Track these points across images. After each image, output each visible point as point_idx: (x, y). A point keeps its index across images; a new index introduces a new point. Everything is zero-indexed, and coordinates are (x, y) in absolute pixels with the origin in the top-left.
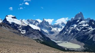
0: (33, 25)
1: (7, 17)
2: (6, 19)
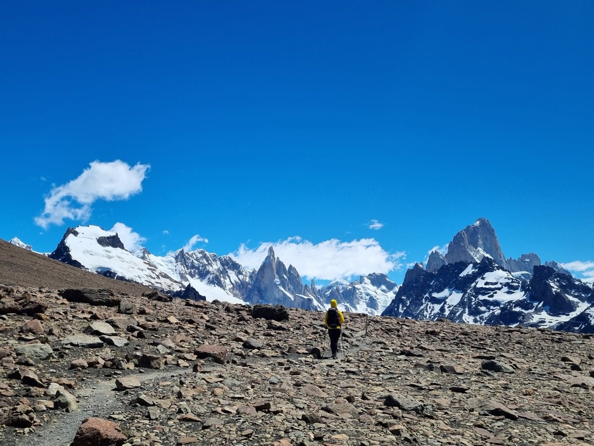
0: (211, 282)
1: (71, 236)
2: (67, 249)
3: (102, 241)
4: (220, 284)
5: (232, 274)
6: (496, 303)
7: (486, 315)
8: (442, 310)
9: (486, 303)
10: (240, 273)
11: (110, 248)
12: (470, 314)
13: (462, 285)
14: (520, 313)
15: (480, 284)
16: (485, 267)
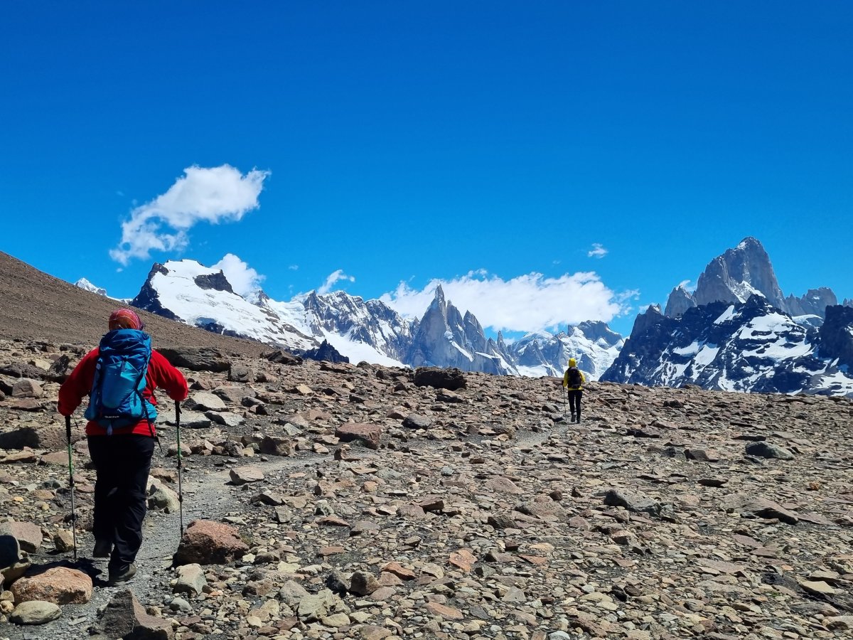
0: (356, 337)
1: (158, 275)
2: (154, 294)
3: (202, 282)
4: (368, 340)
5: (385, 326)
6: (769, 362)
7: (753, 379)
8: (688, 372)
9: (753, 362)
10: (396, 324)
11: (213, 291)
12: (730, 377)
13: (718, 336)
14: (803, 376)
15: (745, 333)
16: (753, 309)
